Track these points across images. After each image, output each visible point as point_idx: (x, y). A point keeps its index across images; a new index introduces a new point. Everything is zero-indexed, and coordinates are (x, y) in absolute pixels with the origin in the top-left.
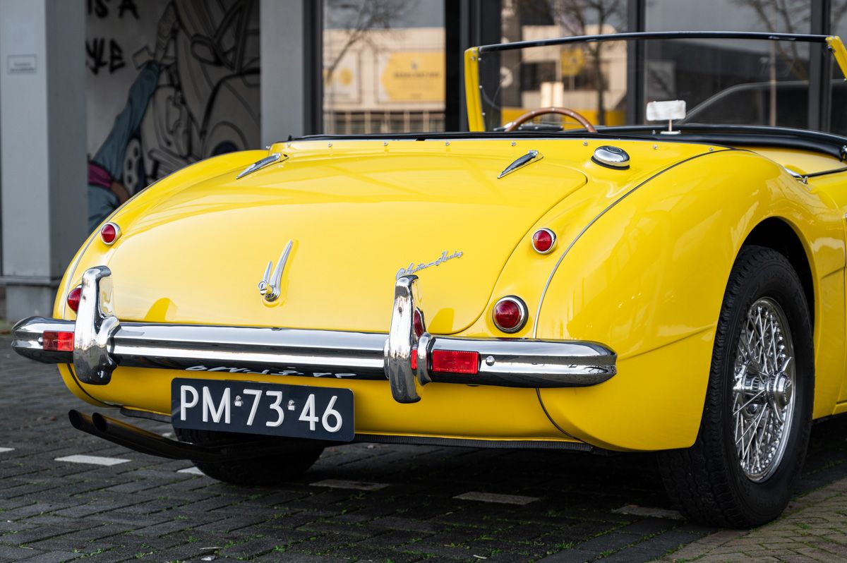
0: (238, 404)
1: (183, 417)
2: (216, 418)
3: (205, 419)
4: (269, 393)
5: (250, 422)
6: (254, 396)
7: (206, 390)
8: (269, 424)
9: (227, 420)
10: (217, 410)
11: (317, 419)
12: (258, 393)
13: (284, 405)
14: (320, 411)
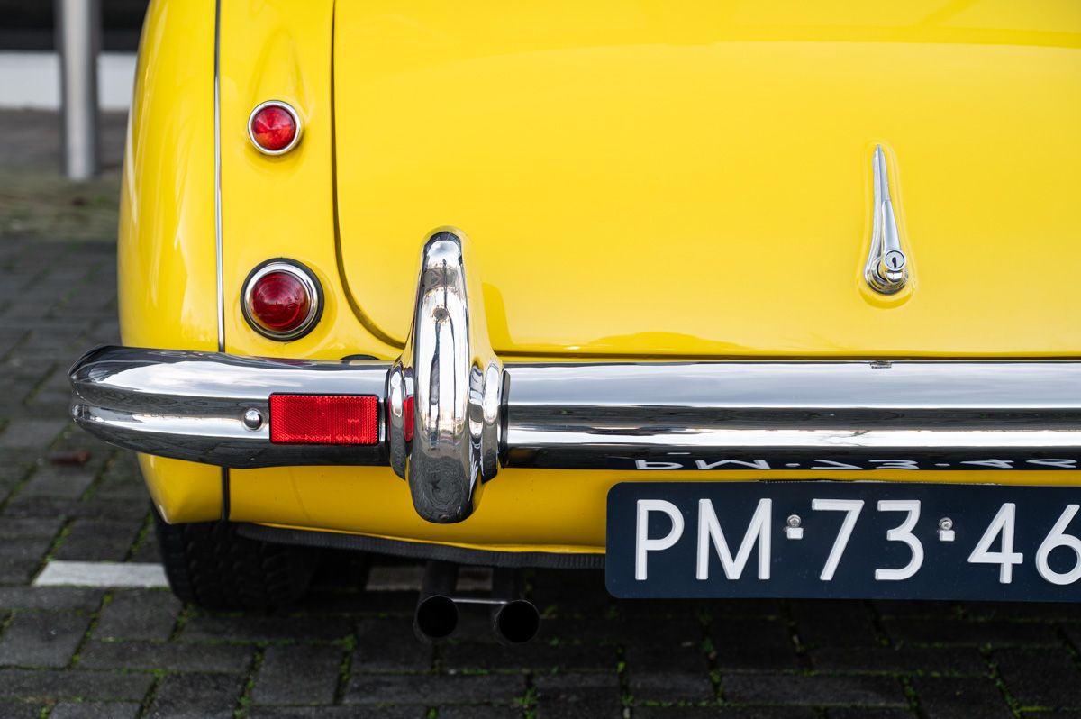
0: (795, 533)
1: (641, 573)
2: (734, 570)
3: (702, 573)
4: (885, 506)
5: (828, 574)
6: (841, 516)
7: (706, 508)
8: (882, 575)
9: (764, 573)
10: (734, 552)
11: (1018, 558)
12: (854, 508)
13: (925, 530)
14: (1027, 539)
